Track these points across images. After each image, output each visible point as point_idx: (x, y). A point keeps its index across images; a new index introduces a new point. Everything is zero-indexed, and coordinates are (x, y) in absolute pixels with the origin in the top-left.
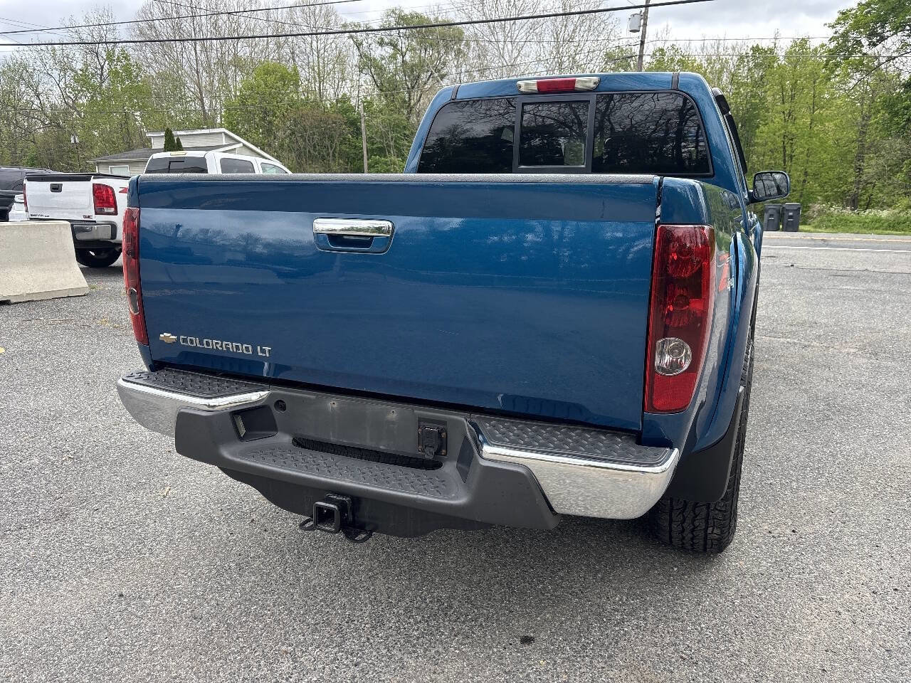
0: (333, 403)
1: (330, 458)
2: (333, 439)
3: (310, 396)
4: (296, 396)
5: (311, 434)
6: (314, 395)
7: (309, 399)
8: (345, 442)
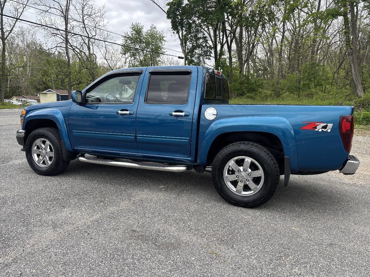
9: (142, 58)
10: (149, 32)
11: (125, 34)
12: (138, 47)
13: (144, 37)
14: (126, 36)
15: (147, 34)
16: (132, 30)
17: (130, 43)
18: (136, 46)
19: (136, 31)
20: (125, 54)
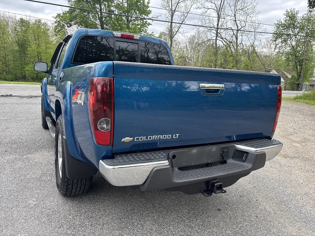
0: (194, 151)
1: (194, 171)
2: (193, 164)
3: (186, 150)
4: (179, 152)
5: (184, 164)
6: (187, 149)
7: (185, 151)
8: (198, 163)
9: (294, 43)
10: (306, 16)
11: (278, 22)
12: (291, 32)
13: (298, 22)
14: (279, 23)
15: (303, 18)
16: (285, 17)
17: (282, 30)
18: (288, 32)
19: (290, 17)
20: (275, 41)
